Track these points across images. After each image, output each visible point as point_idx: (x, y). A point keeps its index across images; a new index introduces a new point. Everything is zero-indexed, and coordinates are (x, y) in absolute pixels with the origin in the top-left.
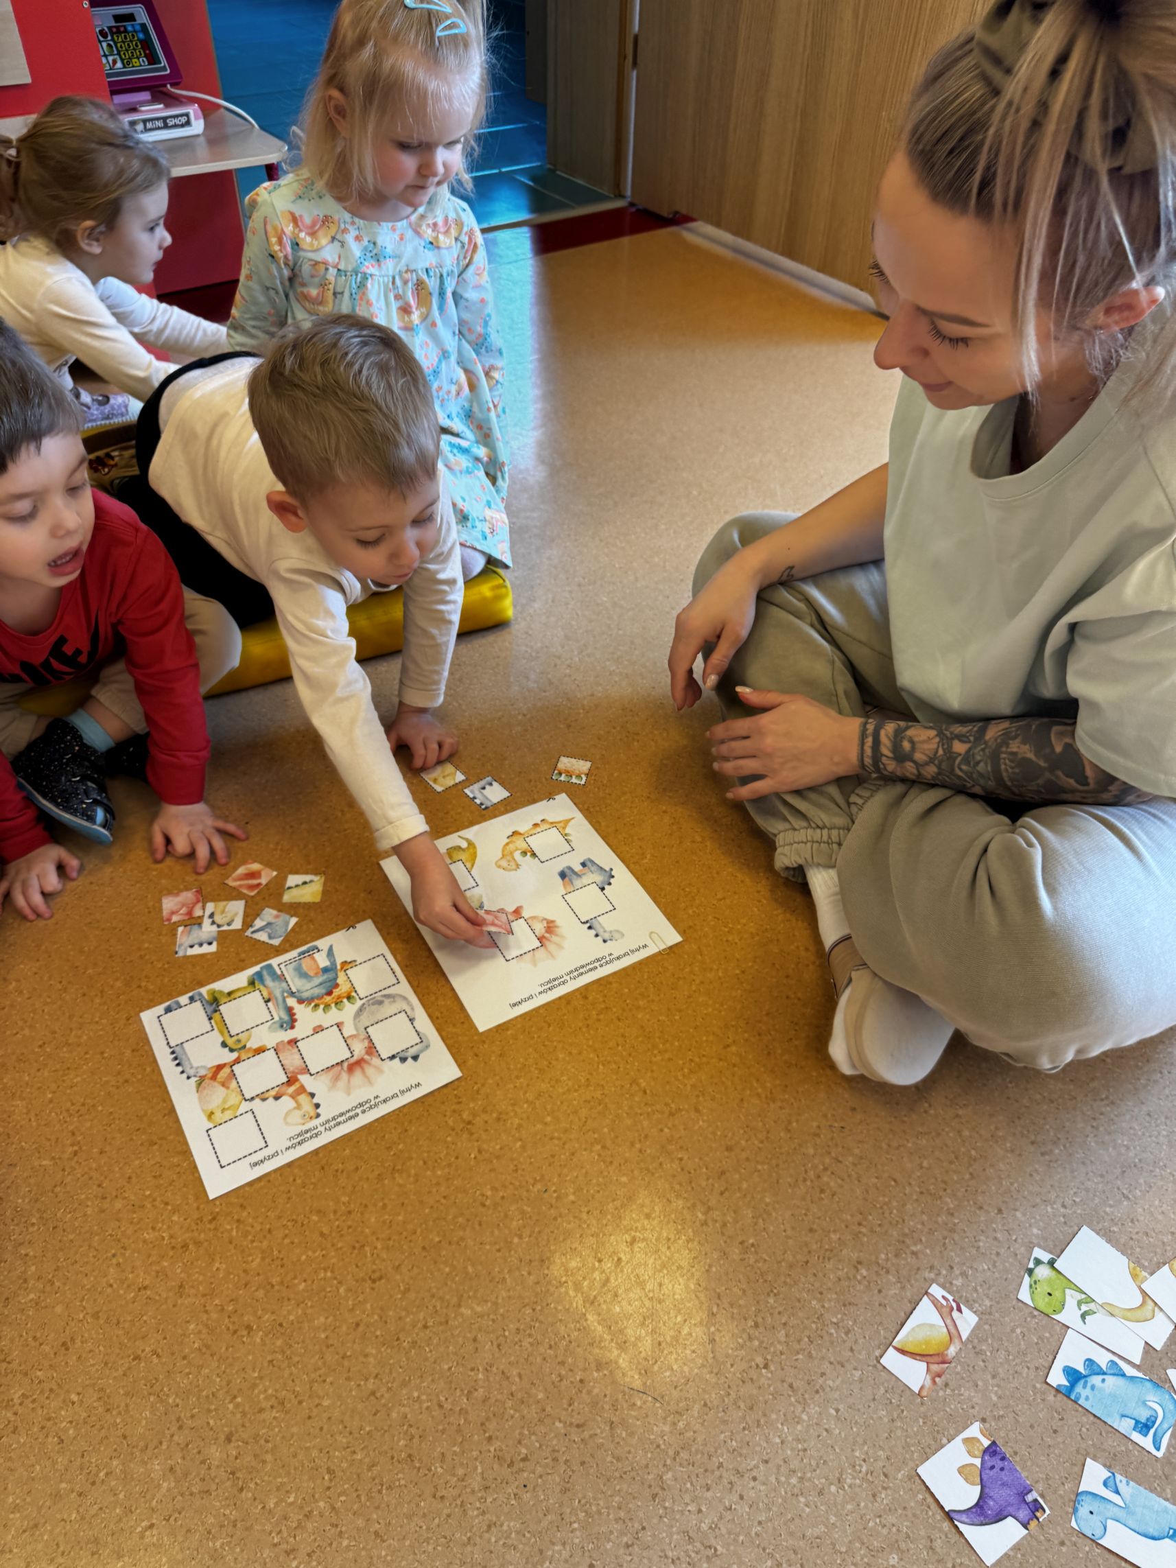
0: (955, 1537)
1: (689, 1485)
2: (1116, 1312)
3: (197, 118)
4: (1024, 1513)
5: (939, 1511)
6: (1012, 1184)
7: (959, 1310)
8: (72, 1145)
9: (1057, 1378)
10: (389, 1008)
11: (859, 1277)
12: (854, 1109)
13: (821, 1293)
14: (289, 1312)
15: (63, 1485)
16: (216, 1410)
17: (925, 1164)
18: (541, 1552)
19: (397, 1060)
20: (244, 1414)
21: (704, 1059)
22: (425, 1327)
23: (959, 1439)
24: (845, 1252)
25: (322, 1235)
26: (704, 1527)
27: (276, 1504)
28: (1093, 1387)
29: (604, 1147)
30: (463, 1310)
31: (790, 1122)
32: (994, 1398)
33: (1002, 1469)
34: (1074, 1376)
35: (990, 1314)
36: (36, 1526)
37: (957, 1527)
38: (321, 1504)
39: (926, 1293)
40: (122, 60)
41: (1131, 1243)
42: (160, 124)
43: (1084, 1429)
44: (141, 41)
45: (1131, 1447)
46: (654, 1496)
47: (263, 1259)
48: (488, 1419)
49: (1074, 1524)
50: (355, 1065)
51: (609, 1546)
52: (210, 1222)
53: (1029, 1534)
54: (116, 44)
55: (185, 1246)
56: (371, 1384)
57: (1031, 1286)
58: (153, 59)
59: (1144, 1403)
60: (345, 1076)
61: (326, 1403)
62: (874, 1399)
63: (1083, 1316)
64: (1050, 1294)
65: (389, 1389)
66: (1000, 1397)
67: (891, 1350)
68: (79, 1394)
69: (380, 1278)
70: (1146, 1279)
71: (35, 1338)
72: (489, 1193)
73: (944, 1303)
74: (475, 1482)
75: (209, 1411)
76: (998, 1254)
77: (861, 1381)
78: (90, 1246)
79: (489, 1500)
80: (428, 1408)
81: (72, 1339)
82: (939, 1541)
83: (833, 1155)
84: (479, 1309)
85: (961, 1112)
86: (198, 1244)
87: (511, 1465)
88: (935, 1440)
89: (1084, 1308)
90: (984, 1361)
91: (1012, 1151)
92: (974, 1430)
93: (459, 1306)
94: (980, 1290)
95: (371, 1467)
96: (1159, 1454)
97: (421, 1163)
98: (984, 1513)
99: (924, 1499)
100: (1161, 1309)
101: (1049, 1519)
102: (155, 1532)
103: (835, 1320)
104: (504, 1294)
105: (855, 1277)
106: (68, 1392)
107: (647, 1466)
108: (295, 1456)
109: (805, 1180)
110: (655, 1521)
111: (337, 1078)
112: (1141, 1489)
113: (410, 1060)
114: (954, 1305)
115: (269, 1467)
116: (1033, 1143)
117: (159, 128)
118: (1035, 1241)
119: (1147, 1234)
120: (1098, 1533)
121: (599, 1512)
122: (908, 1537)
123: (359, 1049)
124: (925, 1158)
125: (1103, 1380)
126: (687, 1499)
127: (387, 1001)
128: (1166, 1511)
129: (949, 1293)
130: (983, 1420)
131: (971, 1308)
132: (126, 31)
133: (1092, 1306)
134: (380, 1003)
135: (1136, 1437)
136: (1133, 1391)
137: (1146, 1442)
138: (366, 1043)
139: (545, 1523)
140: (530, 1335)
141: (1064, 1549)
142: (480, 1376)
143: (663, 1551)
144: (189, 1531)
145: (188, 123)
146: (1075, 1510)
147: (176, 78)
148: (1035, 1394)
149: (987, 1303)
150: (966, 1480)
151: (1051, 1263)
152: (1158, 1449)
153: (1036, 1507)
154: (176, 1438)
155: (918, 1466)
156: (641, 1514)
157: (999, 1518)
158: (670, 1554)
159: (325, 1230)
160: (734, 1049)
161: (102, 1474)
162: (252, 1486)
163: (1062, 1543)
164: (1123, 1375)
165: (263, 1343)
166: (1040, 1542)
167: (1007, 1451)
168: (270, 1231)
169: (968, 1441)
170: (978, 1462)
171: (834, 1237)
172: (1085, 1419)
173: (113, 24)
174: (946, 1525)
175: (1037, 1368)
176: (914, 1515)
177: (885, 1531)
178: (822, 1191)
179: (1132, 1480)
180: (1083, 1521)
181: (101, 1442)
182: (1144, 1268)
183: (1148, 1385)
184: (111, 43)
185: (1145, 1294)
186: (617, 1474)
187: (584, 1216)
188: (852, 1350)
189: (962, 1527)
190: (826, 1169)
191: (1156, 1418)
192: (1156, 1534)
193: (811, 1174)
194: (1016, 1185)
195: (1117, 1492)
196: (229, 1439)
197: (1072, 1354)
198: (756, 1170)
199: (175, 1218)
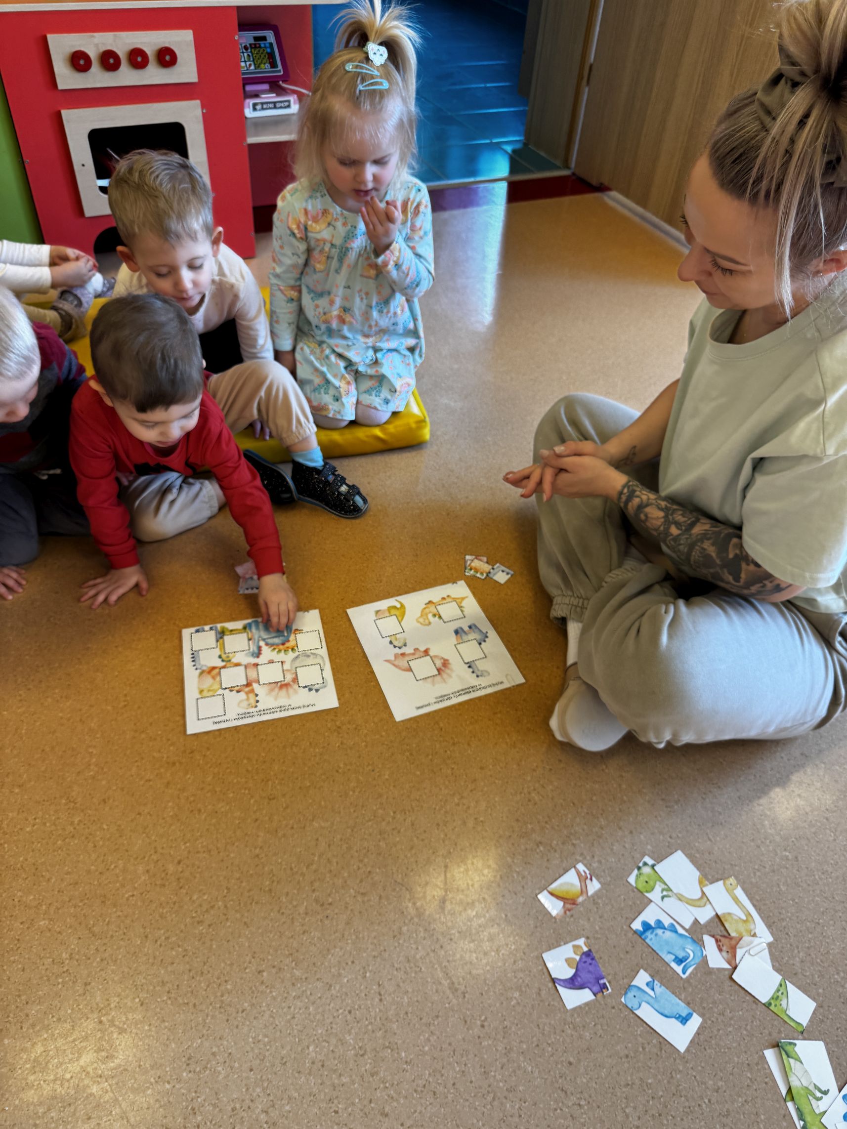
0: (553, 991)
1: (414, 935)
2: (683, 899)
3: (295, 103)
4: (596, 988)
5: (548, 977)
6: (643, 819)
7: (591, 879)
8: (125, 701)
9: (637, 925)
10: (310, 661)
11: (538, 851)
12: (560, 761)
13: (514, 854)
14: (222, 807)
15: (93, 867)
16: (175, 847)
17: (594, 798)
18: (328, 950)
19: (307, 689)
20: (189, 852)
21: (480, 718)
22: (292, 828)
23: (570, 945)
24: (534, 835)
25: (247, 771)
26: (418, 957)
27: (197, 899)
28: (656, 935)
29: (411, 754)
30: (314, 823)
31: (521, 761)
32: (597, 928)
33: (590, 964)
34: (647, 926)
35: (609, 885)
36: (77, 883)
37: (556, 987)
38: (220, 903)
39: (575, 867)
40: (255, 65)
41: (705, 865)
42: (271, 106)
43: (644, 955)
44: (268, 53)
45: (669, 969)
46: (394, 937)
47: (214, 777)
48: (315, 880)
49: (623, 1000)
50: (284, 686)
51: (365, 955)
52: (190, 753)
53: (596, 999)
54: (252, 54)
55: (174, 764)
56: (257, 851)
57: (637, 876)
58: (273, 65)
59: (684, 949)
60: (277, 690)
61: (232, 855)
62: (529, 914)
63: (663, 898)
64: (647, 882)
65: (266, 856)
66: (600, 928)
67: (545, 892)
68: (107, 825)
69: (274, 799)
70: (707, 885)
71: (90, 794)
72: (342, 766)
73: (583, 874)
74: (302, 910)
75: (171, 847)
76: (623, 855)
77: (524, 903)
78: (125, 754)
79: (307, 919)
80: (285, 869)
81: (109, 799)
82: (544, 992)
83: (541, 782)
84: (323, 824)
85: (624, 774)
86: (181, 763)
87: (322, 905)
88: (557, 941)
89: (665, 893)
90: (597, 908)
91: (649, 802)
92: (581, 942)
93: (313, 820)
94: (607, 871)
95: (249, 891)
96: (684, 976)
97: (308, 744)
98: (573, 983)
99: (542, 969)
100: (710, 903)
101: (610, 995)
102: (134, 898)
103: (517, 870)
104: (338, 819)
105: (536, 850)
106: (102, 823)
107: (394, 921)
108: (211, 877)
109: (521, 793)
110: (392, 948)
111: (272, 690)
112: (668, 991)
113: (314, 691)
114: (589, 877)
115: (196, 880)
116: (663, 800)
117: (270, 108)
118: (647, 852)
119: (716, 862)
120: (636, 1006)
121: (363, 938)
122: (528, 985)
123: (289, 678)
124: (595, 795)
125: (664, 932)
126: (412, 941)
127: (312, 656)
128: (678, 1004)
129: (588, 869)
130: (588, 938)
131: (598, 879)
132: (260, 47)
133: (670, 893)
134: (308, 656)
135: (674, 965)
136: (680, 941)
137: (679, 969)
138: (294, 676)
139: (333, 937)
140: (347, 843)
141: (613, 1011)
142: (316, 858)
143: (393, 963)
144: (151, 901)
145: (289, 106)
146: (626, 993)
147: (286, 78)
148: (621, 931)
149: (609, 879)
150: (569, 965)
151: (653, 866)
152: (684, 973)
153: (604, 987)
154: (152, 857)
155: (543, 952)
156: (386, 943)
157: (581, 987)
158: (396, 965)
159: (250, 769)
160: (499, 715)
161: (113, 866)
162: (187, 887)
163: (613, 1008)
164: (676, 932)
165: (205, 819)
166: (600, 1004)
167: (597, 956)
168: (220, 764)
169: (576, 947)
170: (578, 958)
171: (529, 826)
172: (646, 950)
173: (252, 42)
174: (550, 985)
175: (627, 918)
176: (534, 976)
177: (515, 980)
178: (529, 801)
179: (664, 985)
180: (628, 1000)
181: (115, 851)
182: (707, 879)
183: (690, 940)
184: (250, 54)
185: (703, 893)
186: (377, 922)
187: (392, 788)
188: (523, 887)
189: (559, 987)
190: (535, 790)
191: (688, 958)
192: (668, 1015)
193: (526, 791)
194: (645, 820)
195: (653, 989)
196: (179, 862)
197: (650, 915)
198: (495, 783)
199: (171, 748)
